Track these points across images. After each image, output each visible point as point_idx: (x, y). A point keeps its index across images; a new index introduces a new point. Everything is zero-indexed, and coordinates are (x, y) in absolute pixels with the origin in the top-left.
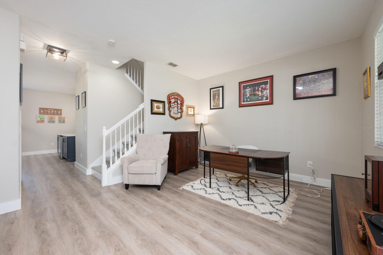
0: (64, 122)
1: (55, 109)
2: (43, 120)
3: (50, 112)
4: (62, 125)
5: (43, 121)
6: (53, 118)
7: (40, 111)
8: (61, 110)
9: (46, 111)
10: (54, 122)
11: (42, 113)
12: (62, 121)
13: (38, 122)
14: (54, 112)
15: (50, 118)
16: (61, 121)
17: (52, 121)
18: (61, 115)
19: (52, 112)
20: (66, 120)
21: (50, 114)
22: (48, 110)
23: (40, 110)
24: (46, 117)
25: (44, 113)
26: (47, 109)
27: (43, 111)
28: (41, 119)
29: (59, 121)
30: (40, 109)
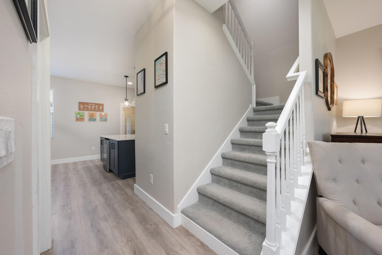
0: (106, 120)
1: (96, 104)
2: (83, 117)
3: (91, 107)
4: (104, 123)
5: (83, 119)
6: (94, 115)
7: (79, 107)
8: (102, 105)
9: (86, 106)
10: (95, 120)
11: (82, 109)
12: (104, 119)
13: (77, 119)
14: (95, 108)
15: (91, 115)
16: (102, 119)
17: (92, 119)
18: (103, 111)
19: (93, 107)
20: (109, 118)
21: (91, 110)
22: (89, 105)
23: (79, 105)
24: (86, 114)
25: (84, 109)
26: (87, 103)
27: (83, 106)
28: (81, 117)
29: (101, 119)
30: (80, 103)
